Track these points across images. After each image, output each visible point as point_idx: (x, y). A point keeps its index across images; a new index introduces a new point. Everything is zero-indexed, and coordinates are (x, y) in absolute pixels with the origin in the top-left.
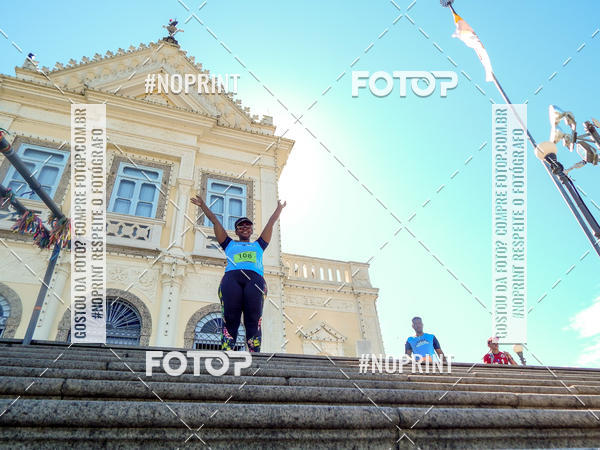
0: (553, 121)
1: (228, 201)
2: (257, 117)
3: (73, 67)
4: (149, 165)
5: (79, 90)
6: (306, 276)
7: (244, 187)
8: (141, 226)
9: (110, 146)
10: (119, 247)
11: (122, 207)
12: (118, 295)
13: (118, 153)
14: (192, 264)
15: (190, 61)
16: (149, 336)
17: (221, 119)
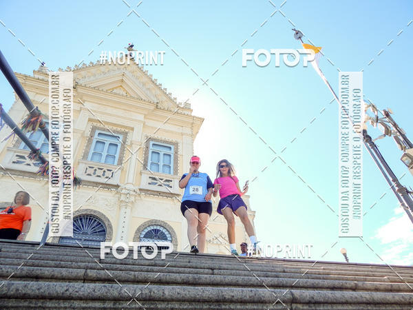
1: (162, 155)
2: (181, 104)
4: (114, 132)
7: (172, 146)
8: (108, 170)
9: (90, 120)
10: (94, 182)
11: (96, 158)
12: (92, 213)
13: (95, 124)
14: (139, 195)
15: (141, 69)
16: (111, 240)
17: (159, 105)
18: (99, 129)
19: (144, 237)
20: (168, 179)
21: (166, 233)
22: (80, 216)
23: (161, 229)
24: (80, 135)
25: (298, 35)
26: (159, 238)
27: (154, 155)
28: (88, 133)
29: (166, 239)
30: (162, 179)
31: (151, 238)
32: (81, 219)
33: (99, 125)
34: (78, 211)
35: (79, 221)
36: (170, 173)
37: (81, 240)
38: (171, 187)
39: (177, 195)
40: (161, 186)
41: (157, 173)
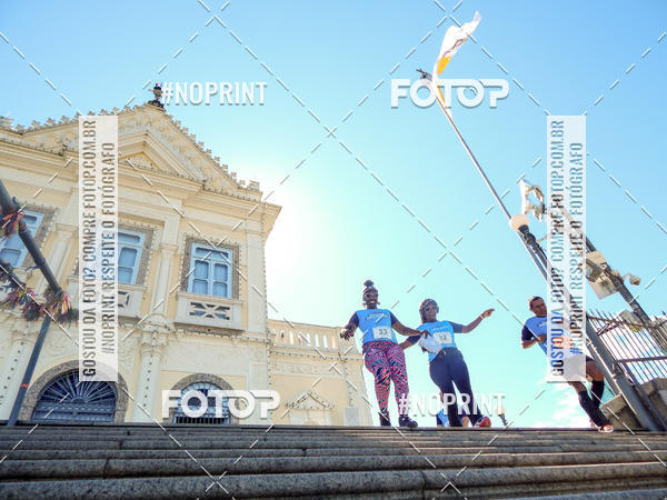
0: (523, 194)
1: (213, 267)
2: (243, 182)
3: (51, 127)
4: (130, 228)
5: (57, 150)
6: (292, 342)
7: (230, 253)
8: (120, 292)
14: (174, 333)
15: (175, 125)
16: (125, 410)
17: (207, 184)
20: (222, 305)
23: (212, 388)
27: (199, 265)
30: (213, 306)
32: (71, 377)
34: (67, 364)
35: (68, 381)
36: (226, 296)
37: (71, 413)
38: (228, 318)
39: (238, 332)
40: (211, 316)
41: (204, 297)
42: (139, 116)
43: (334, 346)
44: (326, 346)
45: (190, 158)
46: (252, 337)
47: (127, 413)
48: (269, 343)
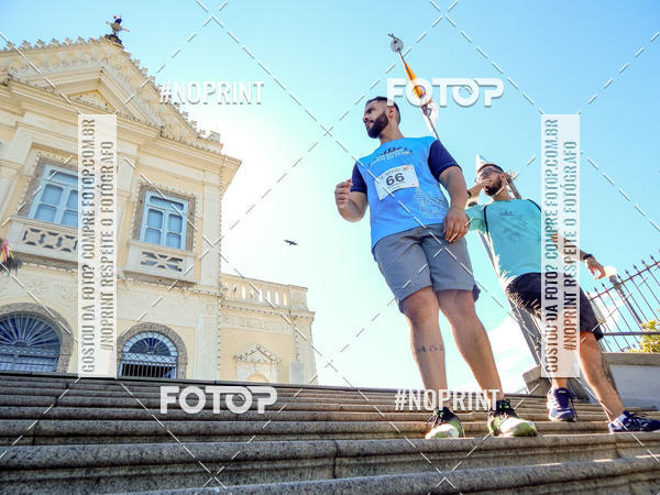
1: (167, 217)
2: (203, 132)
5: (1, 79)
6: (244, 297)
7: (185, 203)
8: (68, 237)
9: (35, 146)
10: (39, 257)
11: (45, 214)
12: (35, 310)
13: (44, 154)
14: (124, 281)
15: (134, 64)
16: (70, 355)
17: (165, 130)
18: (51, 162)
19: (130, 351)
20: (175, 256)
21: (169, 345)
22: (11, 315)
23: (161, 338)
24: (15, 172)
25: (397, 45)
26: (156, 353)
27: (153, 214)
28: (30, 170)
29: (168, 354)
30: (165, 257)
31: (142, 352)
32: (13, 320)
33: (51, 156)
34: (7, 306)
35: (10, 323)
36: (179, 247)
37: (12, 355)
38: (180, 270)
39: (190, 284)
40: (163, 267)
41: (156, 247)
42: (94, 50)
43: (285, 303)
44: (277, 302)
45: (148, 101)
46: (204, 290)
47: (71, 358)
48: (221, 297)
